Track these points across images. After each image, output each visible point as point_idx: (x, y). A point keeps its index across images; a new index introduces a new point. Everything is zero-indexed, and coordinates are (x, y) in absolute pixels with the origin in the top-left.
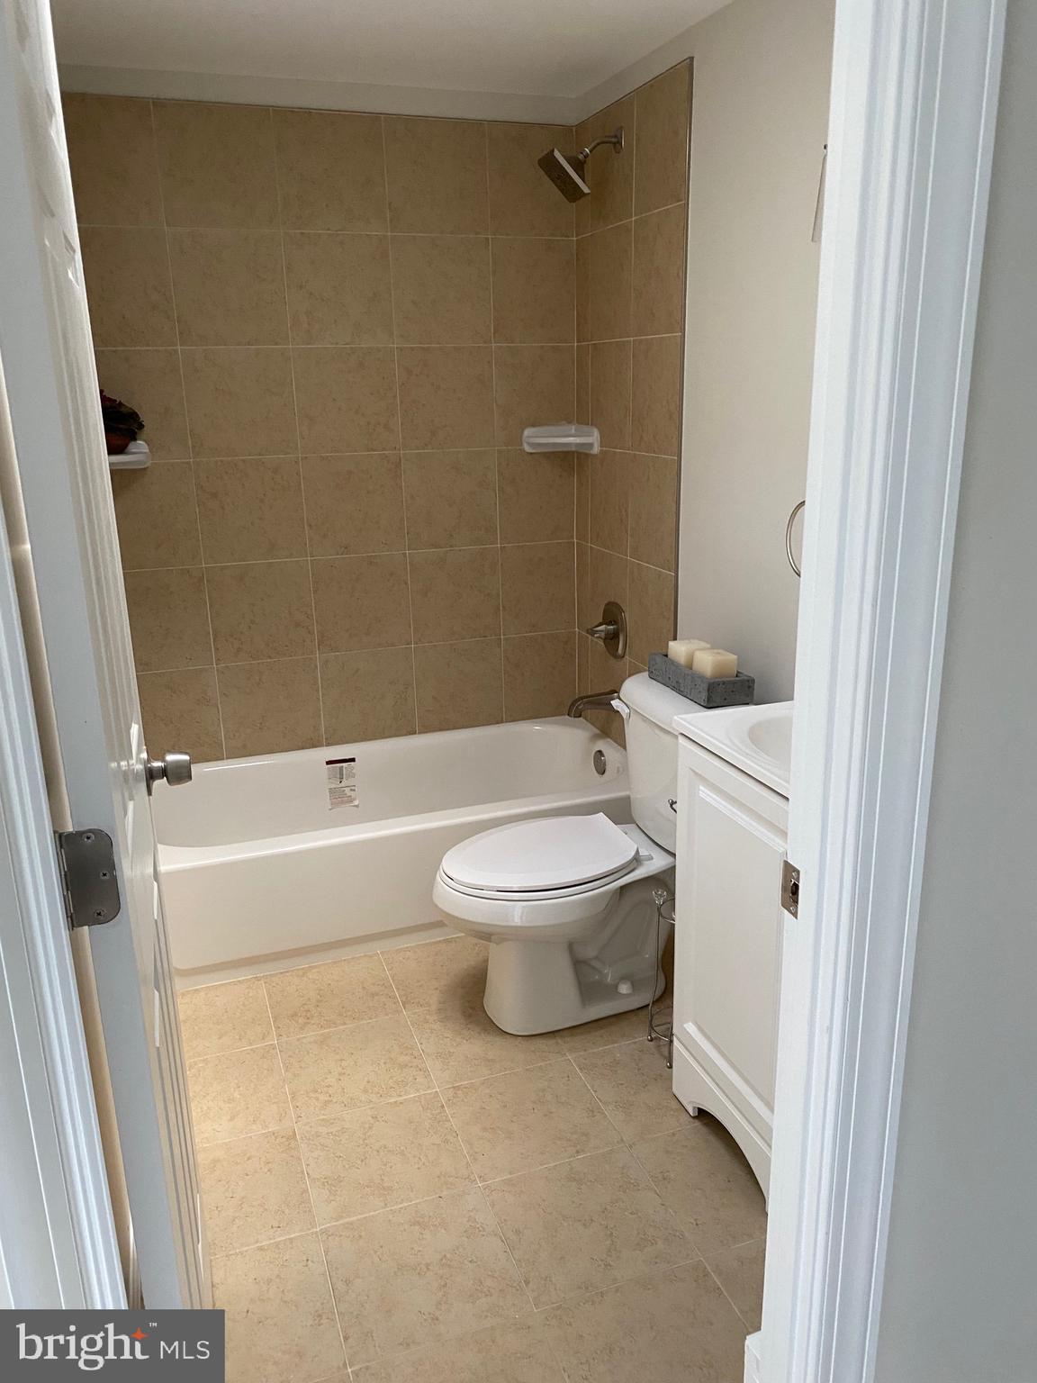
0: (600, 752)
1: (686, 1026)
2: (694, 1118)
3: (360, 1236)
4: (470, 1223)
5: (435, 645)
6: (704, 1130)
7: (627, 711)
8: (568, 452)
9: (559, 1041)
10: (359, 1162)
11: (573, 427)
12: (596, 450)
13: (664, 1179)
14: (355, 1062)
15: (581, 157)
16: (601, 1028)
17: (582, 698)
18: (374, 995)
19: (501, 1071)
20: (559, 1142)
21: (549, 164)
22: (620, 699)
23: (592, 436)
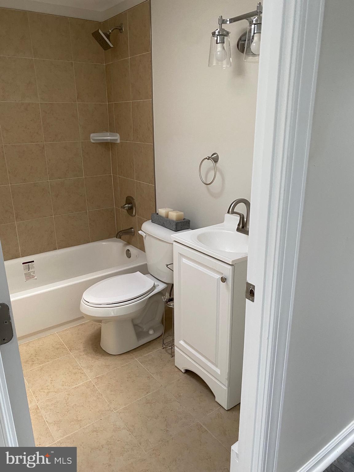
0: (128, 250)
1: (180, 342)
2: (184, 373)
3: (74, 441)
4: (114, 427)
5: (62, 216)
6: (188, 377)
7: (145, 234)
8: (106, 142)
9: (131, 354)
10: (67, 413)
11: (109, 133)
12: (119, 141)
13: (179, 396)
14: (56, 375)
15: (108, 33)
16: (145, 347)
17: (121, 231)
18: (57, 349)
19: (113, 369)
20: (140, 391)
21: (96, 35)
22: (142, 231)
23: (117, 136)
